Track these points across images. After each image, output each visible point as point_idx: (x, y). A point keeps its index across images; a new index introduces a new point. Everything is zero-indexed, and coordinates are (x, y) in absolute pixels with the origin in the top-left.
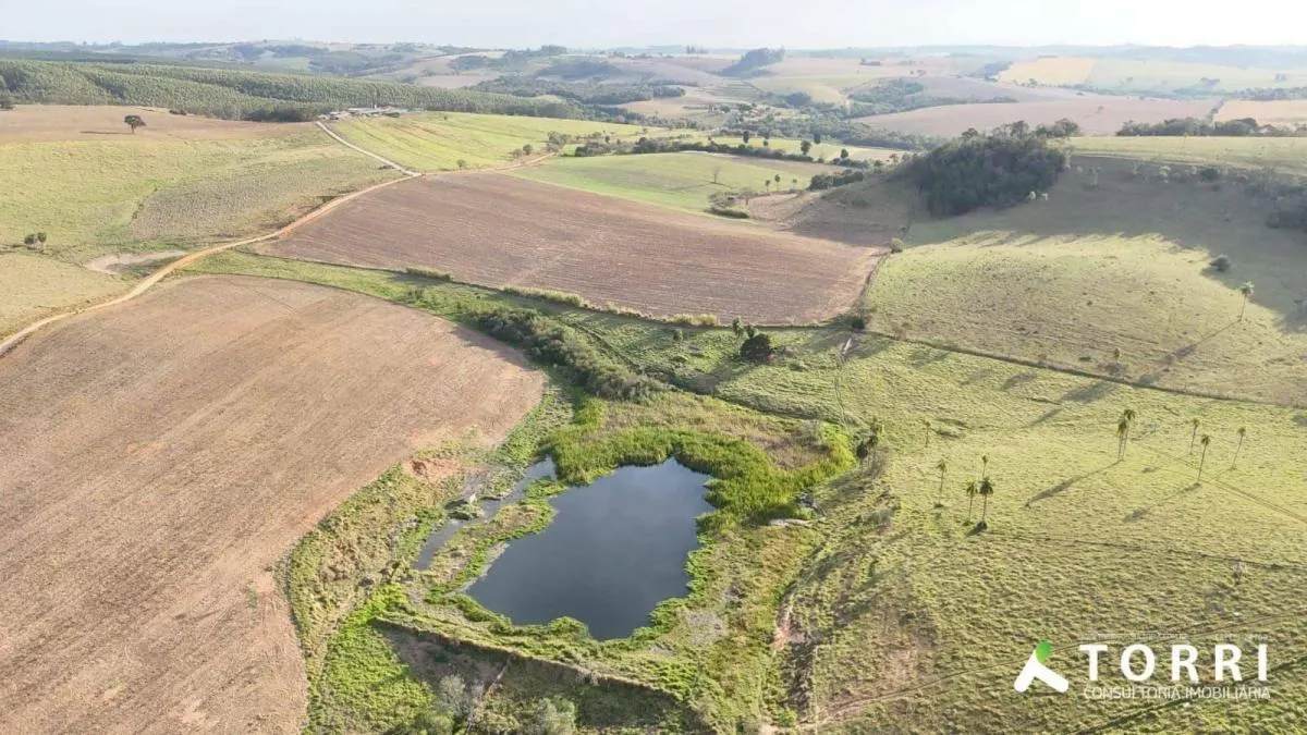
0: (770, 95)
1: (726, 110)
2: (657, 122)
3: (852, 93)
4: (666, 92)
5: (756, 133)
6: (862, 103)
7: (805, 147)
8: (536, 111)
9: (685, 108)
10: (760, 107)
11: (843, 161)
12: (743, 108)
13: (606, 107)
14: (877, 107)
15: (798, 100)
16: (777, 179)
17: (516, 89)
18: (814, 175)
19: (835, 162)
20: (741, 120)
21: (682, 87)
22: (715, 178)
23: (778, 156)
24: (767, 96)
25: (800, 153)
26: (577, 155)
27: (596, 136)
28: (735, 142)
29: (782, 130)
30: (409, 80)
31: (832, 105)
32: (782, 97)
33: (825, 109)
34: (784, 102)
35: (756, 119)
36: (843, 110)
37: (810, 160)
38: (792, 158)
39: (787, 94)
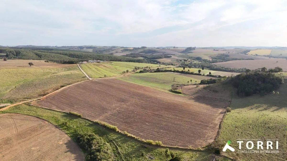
0: (192, 57)
1: (181, 61)
2: (163, 64)
3: (212, 57)
4: (167, 56)
5: (187, 67)
6: (214, 59)
7: (199, 71)
8: (135, 61)
9: (172, 60)
10: (189, 60)
11: (210, 75)
12: (185, 60)
13: (153, 60)
14: (218, 60)
15: (198, 59)
16: (191, 81)
17: (134, 56)
18: (201, 80)
19: (208, 75)
20: (184, 63)
21: (171, 55)
22: (174, 80)
23: (192, 73)
24: (191, 58)
25: (198, 73)
26: (140, 73)
27: (147, 67)
28: (181, 69)
29: (194, 66)
30: (112, 54)
31: (207, 60)
32: (194, 58)
33: (205, 61)
34: (195, 59)
35: (188, 63)
36: (210, 61)
37: (201, 75)
38: (196, 74)
39: (196, 57)
